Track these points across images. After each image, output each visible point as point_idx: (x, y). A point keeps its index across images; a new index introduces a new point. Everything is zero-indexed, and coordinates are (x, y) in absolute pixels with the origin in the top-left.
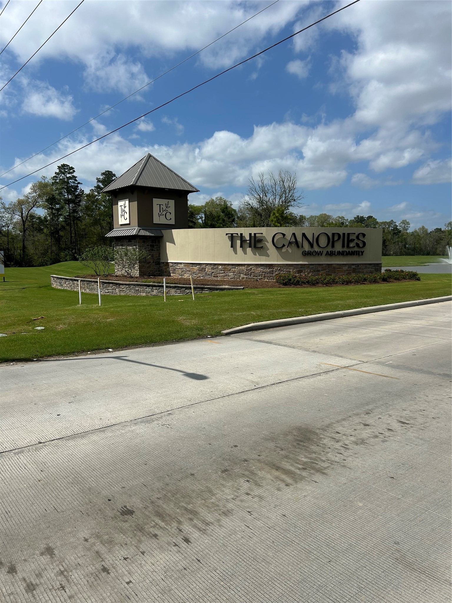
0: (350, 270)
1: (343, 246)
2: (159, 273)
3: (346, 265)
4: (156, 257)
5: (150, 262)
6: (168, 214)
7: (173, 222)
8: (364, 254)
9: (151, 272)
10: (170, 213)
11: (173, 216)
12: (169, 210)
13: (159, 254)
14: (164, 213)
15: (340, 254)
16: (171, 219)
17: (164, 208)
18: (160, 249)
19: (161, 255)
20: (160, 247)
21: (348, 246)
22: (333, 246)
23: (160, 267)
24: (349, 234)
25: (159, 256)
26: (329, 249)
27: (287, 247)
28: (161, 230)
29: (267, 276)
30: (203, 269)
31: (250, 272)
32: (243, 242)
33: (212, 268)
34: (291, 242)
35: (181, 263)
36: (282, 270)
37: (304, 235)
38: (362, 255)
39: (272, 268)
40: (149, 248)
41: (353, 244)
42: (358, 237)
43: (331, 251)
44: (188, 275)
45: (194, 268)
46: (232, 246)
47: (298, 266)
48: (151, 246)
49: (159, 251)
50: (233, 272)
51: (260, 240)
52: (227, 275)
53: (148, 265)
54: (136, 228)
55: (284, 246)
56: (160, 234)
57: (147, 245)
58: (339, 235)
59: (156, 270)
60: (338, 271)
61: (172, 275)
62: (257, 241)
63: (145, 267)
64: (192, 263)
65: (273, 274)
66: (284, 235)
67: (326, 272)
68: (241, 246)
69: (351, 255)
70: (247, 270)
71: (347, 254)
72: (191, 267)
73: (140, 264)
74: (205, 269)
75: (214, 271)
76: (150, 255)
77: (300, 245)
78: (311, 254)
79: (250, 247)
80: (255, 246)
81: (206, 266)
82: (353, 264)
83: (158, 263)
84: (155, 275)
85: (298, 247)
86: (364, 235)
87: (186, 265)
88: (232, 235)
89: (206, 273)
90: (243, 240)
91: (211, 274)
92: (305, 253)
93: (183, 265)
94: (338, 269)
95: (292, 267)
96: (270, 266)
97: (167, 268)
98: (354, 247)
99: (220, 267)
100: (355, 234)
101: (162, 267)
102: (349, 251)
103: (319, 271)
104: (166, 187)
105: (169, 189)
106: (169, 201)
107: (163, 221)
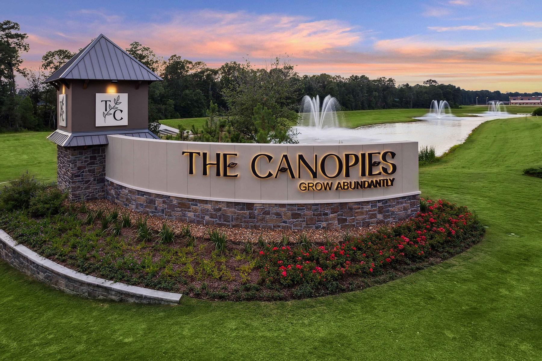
0: (375, 210)
1: (363, 174)
2: (103, 193)
3: (368, 202)
4: (99, 173)
5: (90, 181)
6: (118, 112)
7: (125, 122)
8: (395, 183)
9: (90, 194)
10: (122, 111)
11: (125, 115)
12: (119, 107)
13: (104, 168)
14: (112, 111)
15: (360, 186)
16: (122, 119)
17: (112, 104)
18: (105, 161)
19: (106, 169)
20: (105, 158)
21: (370, 174)
22: (347, 175)
23: (104, 185)
24: (370, 155)
25: (104, 170)
26: (342, 180)
27: (276, 177)
28: (106, 135)
29: (245, 222)
30: (152, 202)
31: (219, 214)
32: (208, 166)
33: (164, 202)
34: (282, 170)
35: (125, 188)
36: (268, 213)
37: (301, 157)
38: (392, 185)
39: (252, 209)
40: (88, 161)
41: (379, 169)
42: (384, 158)
43: (344, 183)
44: (134, 207)
45: (140, 198)
46: (191, 172)
47: (294, 208)
48: (91, 158)
49: (103, 164)
50: (193, 212)
51: (234, 164)
52: (184, 215)
53: (86, 185)
54: (70, 135)
55: (270, 175)
56: (103, 142)
57: (86, 158)
58: (356, 157)
59: (98, 191)
60: (357, 213)
61: (116, 201)
62: (229, 166)
63: (82, 188)
64: (138, 191)
65: (254, 218)
66: (270, 158)
67: (338, 215)
68: (205, 173)
69: (375, 187)
70: (216, 210)
71: (369, 186)
72: (137, 196)
73: (73, 185)
74: (155, 201)
75: (166, 206)
76: (90, 171)
77: (296, 175)
78: (314, 187)
79: (218, 174)
80: (225, 174)
81: (156, 197)
82: (379, 201)
83: (102, 180)
84: (96, 198)
85: (293, 177)
86: (393, 155)
87: (131, 191)
88: (191, 154)
89: (156, 209)
90: (207, 163)
91: (163, 211)
92: (304, 187)
93: (127, 191)
94: (357, 211)
95: (284, 209)
96: (250, 206)
97: (112, 189)
98: (380, 174)
99: (175, 202)
100: (379, 153)
101: (107, 186)
102: (372, 181)
103: (326, 214)
104: (113, 77)
105: (118, 80)
106: (121, 95)
107: (110, 122)
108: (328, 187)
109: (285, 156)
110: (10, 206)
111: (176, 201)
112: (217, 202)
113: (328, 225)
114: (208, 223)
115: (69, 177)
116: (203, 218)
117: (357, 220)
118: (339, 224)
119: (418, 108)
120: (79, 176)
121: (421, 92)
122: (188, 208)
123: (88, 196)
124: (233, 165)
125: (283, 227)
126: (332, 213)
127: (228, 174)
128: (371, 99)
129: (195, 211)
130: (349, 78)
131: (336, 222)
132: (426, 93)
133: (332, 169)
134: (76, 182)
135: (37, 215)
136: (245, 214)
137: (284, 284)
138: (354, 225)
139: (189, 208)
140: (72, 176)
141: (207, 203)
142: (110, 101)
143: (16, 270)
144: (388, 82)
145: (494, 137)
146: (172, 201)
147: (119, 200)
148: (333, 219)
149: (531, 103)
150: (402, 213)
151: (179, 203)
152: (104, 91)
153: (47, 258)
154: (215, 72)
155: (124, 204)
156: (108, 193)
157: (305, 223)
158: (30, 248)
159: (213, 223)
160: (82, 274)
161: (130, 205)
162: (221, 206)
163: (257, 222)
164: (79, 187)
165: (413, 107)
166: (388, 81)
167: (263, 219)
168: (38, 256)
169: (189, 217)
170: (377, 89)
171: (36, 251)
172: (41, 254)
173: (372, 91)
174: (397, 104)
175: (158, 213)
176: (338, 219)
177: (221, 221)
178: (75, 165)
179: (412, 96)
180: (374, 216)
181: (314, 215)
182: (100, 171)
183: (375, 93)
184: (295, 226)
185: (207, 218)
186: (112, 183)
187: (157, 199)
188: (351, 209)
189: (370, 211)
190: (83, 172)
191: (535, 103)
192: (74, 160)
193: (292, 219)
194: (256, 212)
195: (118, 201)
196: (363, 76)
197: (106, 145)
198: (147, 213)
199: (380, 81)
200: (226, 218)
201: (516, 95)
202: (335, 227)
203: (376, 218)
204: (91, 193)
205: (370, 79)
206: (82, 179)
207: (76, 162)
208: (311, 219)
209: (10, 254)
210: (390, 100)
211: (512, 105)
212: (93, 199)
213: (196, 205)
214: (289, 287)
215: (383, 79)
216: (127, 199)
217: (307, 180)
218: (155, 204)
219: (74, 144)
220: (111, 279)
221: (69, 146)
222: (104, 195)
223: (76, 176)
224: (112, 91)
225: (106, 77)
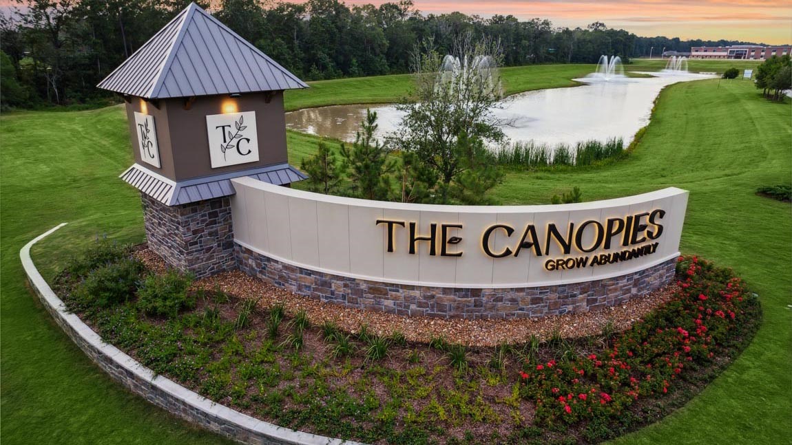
0: (630, 284)
1: (625, 244)
2: (233, 262)
3: (624, 276)
4: (225, 235)
5: (212, 247)
6: (243, 144)
7: (254, 157)
8: (657, 249)
9: (215, 266)
10: (248, 140)
11: (254, 145)
12: (244, 134)
13: (231, 226)
14: (234, 142)
15: (621, 257)
16: (250, 152)
17: (234, 131)
18: (230, 217)
19: (234, 228)
20: (230, 213)
21: (634, 241)
22: (607, 246)
23: (234, 250)
24: (637, 218)
25: (230, 231)
26: (599, 253)
27: (516, 255)
28: (229, 179)
29: (468, 311)
30: (326, 284)
31: (431, 302)
32: (416, 242)
33: (345, 286)
34: (524, 245)
35: (277, 262)
36: (501, 299)
37: (552, 228)
38: (654, 251)
39: (479, 296)
40: (206, 220)
41: (643, 234)
42: (651, 219)
43: (602, 256)
44: (294, 288)
45: (304, 278)
46: (390, 249)
47: (535, 291)
48: (211, 215)
49: (229, 221)
50: (393, 300)
51: (456, 239)
52: (379, 303)
53: (207, 255)
54: (174, 184)
55: (508, 252)
56: (227, 192)
57: (202, 216)
58: (621, 222)
59: (226, 260)
60: (610, 290)
61: (259, 276)
62: (450, 242)
63: (202, 259)
64: (300, 268)
65: (482, 306)
66: (510, 231)
67: (589, 296)
68: (412, 251)
69: (636, 256)
70: (425, 297)
71: (630, 257)
72: (299, 275)
73: (190, 258)
74: (331, 284)
75: (350, 291)
76: (210, 234)
77: (543, 250)
78: (564, 265)
79: (433, 253)
80: (444, 253)
81: (332, 279)
82: (636, 273)
83: (230, 245)
84: (224, 270)
85: (539, 253)
86: (662, 214)
87: (286, 267)
88: (390, 224)
89: (332, 293)
90: (416, 237)
91: (344, 297)
92: (551, 265)
93: (280, 266)
94: (611, 287)
95: (521, 294)
96: (476, 292)
97: (249, 258)
98: (644, 240)
99: (364, 287)
100: (647, 214)
101: (238, 252)
102: (634, 250)
103: (575, 296)
104: (233, 90)
105: (241, 93)
106: (245, 114)
107: (233, 158)
108: (581, 263)
109: (532, 228)
111: (365, 285)
112: (429, 288)
113: (574, 308)
114: (413, 315)
115: (178, 244)
116: (408, 307)
117: (609, 298)
118: (587, 306)
120: (196, 243)
122: (384, 295)
123: (213, 268)
124: (455, 241)
125: (519, 316)
126: (581, 294)
127: (447, 252)
129: (395, 298)
131: (585, 304)
133: (589, 240)
134: (193, 252)
136: (469, 302)
137: (570, 422)
138: (604, 305)
139: (387, 294)
140: (186, 244)
141: (413, 289)
142: (230, 126)
146: (359, 284)
147: (265, 275)
148: (582, 300)
149: (715, 56)
150: (657, 283)
151: (370, 288)
152: (217, 111)
153: (218, 402)
155: (276, 283)
156: (241, 262)
157: (547, 308)
158: (177, 382)
159: (422, 315)
160: (286, 429)
161: (286, 284)
162: (434, 293)
163: (485, 311)
164: (198, 258)
167: (493, 308)
168: (202, 398)
169: (385, 306)
171: (192, 389)
172: (205, 393)
175: (336, 298)
176: (588, 299)
177: (433, 311)
178: (189, 229)
180: (629, 291)
181: (559, 298)
182: (225, 233)
184: (534, 313)
185: (413, 307)
186: (250, 252)
187: (335, 281)
188: (604, 286)
189: (624, 286)
190: (201, 237)
191: (720, 57)
192: (186, 222)
193: (531, 304)
194: (484, 299)
195: (264, 277)
197: (233, 195)
198: (319, 297)
200: (441, 307)
202: (582, 310)
203: (630, 292)
204: (215, 264)
206: (201, 246)
207: (189, 225)
208: (556, 303)
212: (219, 273)
213: (398, 291)
214: (576, 424)
216: (281, 277)
217: (557, 254)
218: (331, 287)
219: (184, 200)
220: (336, 436)
221: (178, 204)
222: (235, 263)
223: (192, 244)
224: (230, 108)
225: (222, 91)
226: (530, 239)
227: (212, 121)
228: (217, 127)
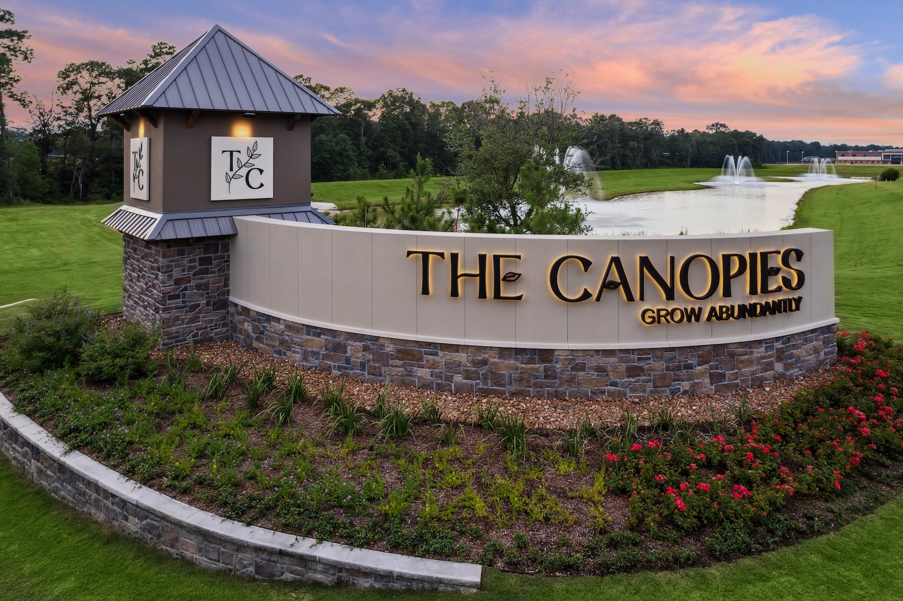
0: (771, 356)
1: (753, 291)
2: (225, 329)
3: (759, 342)
4: (218, 290)
5: (199, 305)
6: (255, 174)
7: (267, 192)
8: (802, 305)
9: (200, 332)
10: (261, 171)
11: (268, 178)
12: (258, 162)
13: (227, 279)
14: (244, 171)
15: (748, 312)
16: (262, 185)
17: (244, 158)
18: (228, 267)
19: (231, 282)
20: (228, 261)
21: (765, 290)
22: (727, 293)
23: (228, 313)
24: (764, 256)
25: (226, 285)
26: (718, 302)
27: (598, 299)
28: (232, 216)
29: (536, 385)
30: (339, 348)
31: (482, 371)
32: (459, 280)
33: (366, 348)
34: (608, 285)
35: (278, 320)
36: (582, 367)
37: (645, 262)
38: (798, 308)
39: (550, 361)
40: (195, 267)
41: (777, 281)
42: (785, 261)
43: (721, 308)
44: (298, 357)
45: (312, 340)
46: (425, 291)
47: (631, 356)
48: (202, 261)
49: (226, 272)
50: (429, 368)
51: (515, 274)
52: (410, 374)
53: (191, 315)
54: (159, 216)
55: (586, 295)
56: (227, 230)
57: (191, 261)
58: (742, 259)
59: (216, 325)
60: (742, 361)
61: (255, 344)
62: (504, 279)
63: (183, 320)
64: (308, 326)
65: (555, 378)
66: (587, 264)
67: (711, 368)
68: (454, 293)
69: (773, 313)
70: (476, 363)
71: (763, 313)
72: (305, 337)
73: (165, 316)
74: (346, 347)
75: (371, 357)
76: (198, 287)
77: (636, 295)
78: (668, 317)
79: (482, 295)
80: (497, 295)
81: (347, 339)
82: (777, 339)
83: (223, 304)
84: (211, 339)
85: (630, 298)
86: (799, 255)
87: (292, 327)
88: (425, 255)
89: (348, 361)
90: (459, 274)
91: (363, 366)
92: (650, 317)
93: (282, 327)
94: (743, 358)
95: (611, 360)
96: (546, 355)
97: (245, 321)
98: (779, 289)
99: (390, 348)
100: (778, 252)
101: (233, 315)
102: (767, 303)
103: (690, 367)
104: (247, 106)
105: (256, 112)
106: (260, 140)
107: (239, 192)
108: (693, 316)
109: (616, 260)
110: (36, 362)
111: (392, 346)
112: (479, 349)
113: (692, 386)
114: (459, 390)
115: (155, 299)
116: (450, 379)
117: (742, 375)
118: (712, 384)
119: (699, 167)
120: (177, 297)
121: (704, 142)
122: (418, 360)
123: (195, 335)
124: (512, 278)
125: (611, 394)
126: (699, 365)
127: (502, 295)
128: (626, 153)
129: (433, 366)
130: (591, 118)
131: (707, 380)
132: (711, 143)
133: (701, 282)
134: (171, 309)
135: (99, 380)
136: (537, 370)
137: (685, 526)
138: (737, 385)
139: (420, 359)
140: (164, 297)
141: (457, 351)
142: (239, 152)
143: (66, 507)
144: (653, 126)
145: (838, 215)
146: (384, 345)
147: (262, 343)
148: (702, 374)
149: (867, 161)
150: (811, 359)
151: (399, 351)
153: (145, 484)
154: (370, 106)
155: (275, 352)
156: (234, 329)
157: (651, 384)
158: (97, 459)
159: (470, 390)
160: (236, 522)
161: (288, 353)
162: (487, 356)
163: (561, 385)
164: (177, 318)
165: (692, 166)
166: (653, 124)
167: (571, 380)
168: (123, 479)
169: (419, 378)
170: (635, 138)
171: (114, 467)
172: (129, 474)
173: (628, 141)
174: (667, 161)
175: (352, 369)
176: (711, 375)
177: (486, 384)
178: (170, 277)
179: (690, 148)
180: (770, 366)
181: (668, 368)
182: (218, 287)
183: (632, 144)
184: (633, 390)
185: (458, 378)
186: (246, 311)
187: (351, 343)
188: (732, 355)
189: (763, 357)
190: (186, 289)
191: (873, 162)
192: (168, 266)
193: (628, 377)
194: (558, 366)
195: (261, 345)
196: (613, 116)
197: (233, 237)
198: (329, 369)
199: (639, 124)
200: (498, 379)
201: (844, 149)
202: (704, 390)
203: (773, 369)
204: (200, 329)
205: (624, 120)
206: (183, 302)
207: (172, 271)
208: (663, 377)
209: (49, 472)
210: (655, 155)
211: (839, 164)
212: (205, 342)
213: (436, 354)
214: (696, 532)
215: (644, 121)
216: (282, 342)
217: (656, 302)
218: (345, 352)
219: (168, 235)
220: (308, 534)
221: (159, 238)
222: (227, 331)
223: (172, 298)
224: (242, 132)
225: (233, 106)
226: (615, 277)
227: (218, 144)
228: (223, 152)
